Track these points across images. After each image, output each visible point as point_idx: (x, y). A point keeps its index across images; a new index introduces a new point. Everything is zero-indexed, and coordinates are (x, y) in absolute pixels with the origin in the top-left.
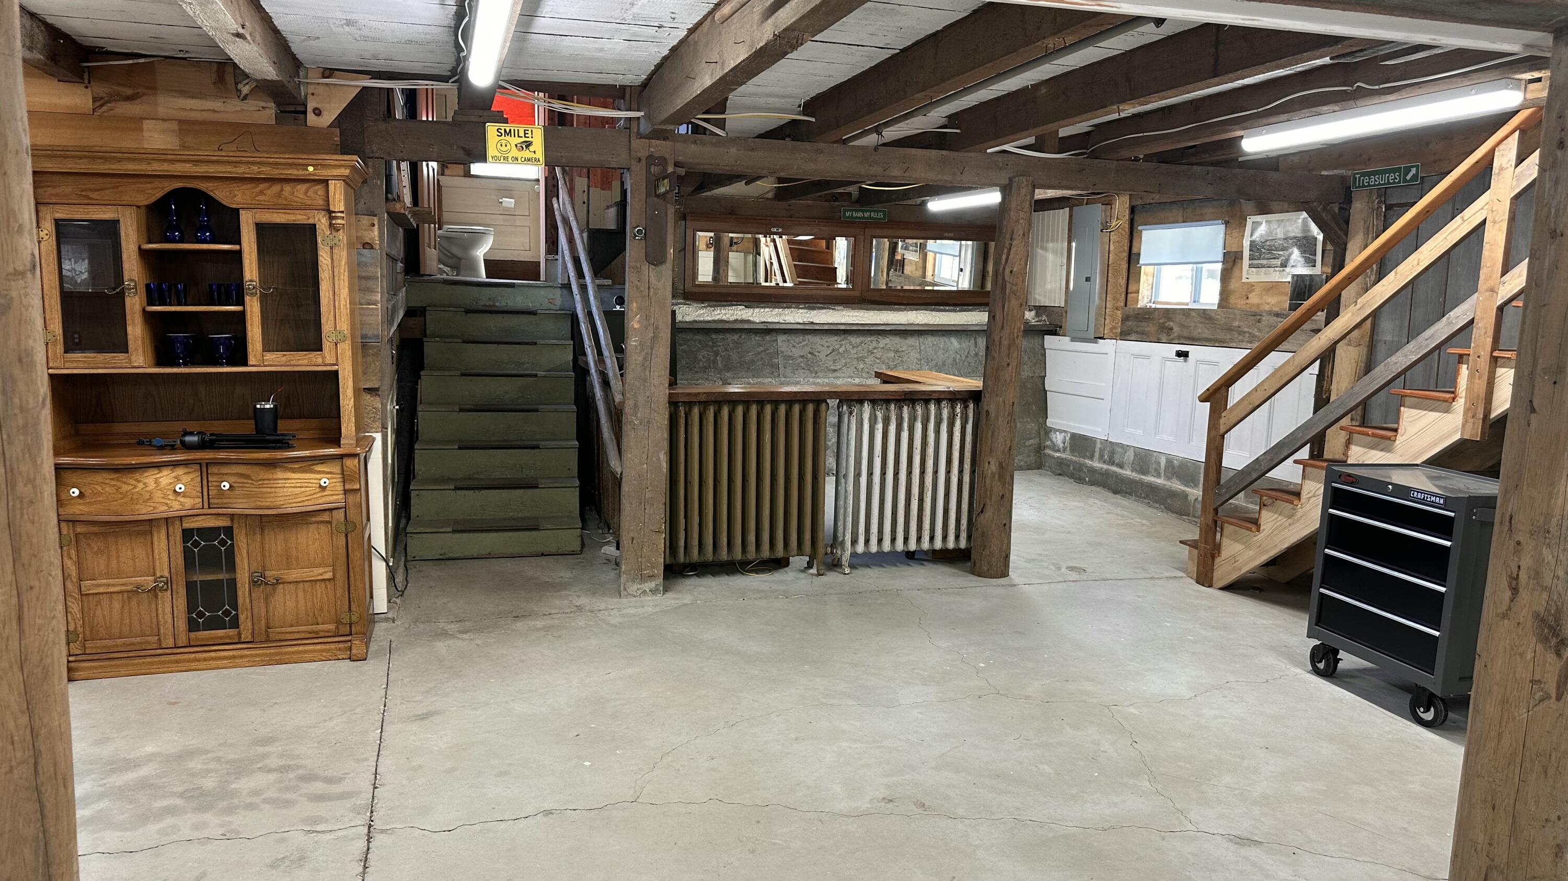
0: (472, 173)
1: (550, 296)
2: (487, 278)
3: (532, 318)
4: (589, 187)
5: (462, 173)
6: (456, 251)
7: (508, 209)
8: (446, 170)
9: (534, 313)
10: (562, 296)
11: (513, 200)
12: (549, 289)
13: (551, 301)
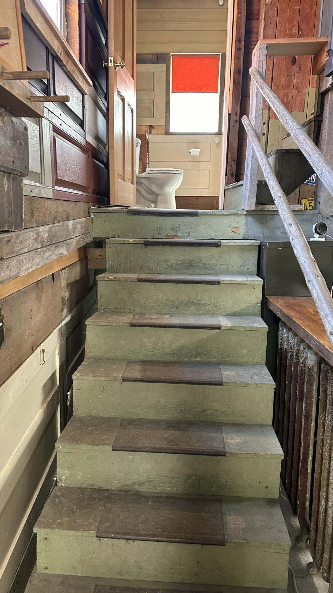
0: (171, 131)
1: (234, 224)
2: (177, 208)
3: (215, 250)
4: (269, 119)
5: (164, 132)
6: (154, 188)
7: (194, 157)
8: (152, 130)
9: (217, 245)
10: (246, 224)
11: (199, 150)
12: (233, 217)
13: (234, 230)
